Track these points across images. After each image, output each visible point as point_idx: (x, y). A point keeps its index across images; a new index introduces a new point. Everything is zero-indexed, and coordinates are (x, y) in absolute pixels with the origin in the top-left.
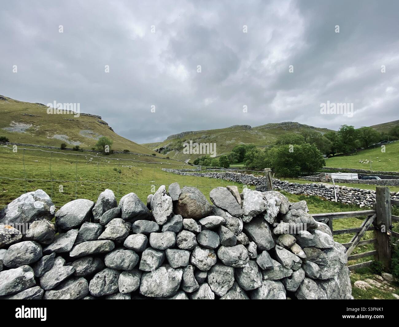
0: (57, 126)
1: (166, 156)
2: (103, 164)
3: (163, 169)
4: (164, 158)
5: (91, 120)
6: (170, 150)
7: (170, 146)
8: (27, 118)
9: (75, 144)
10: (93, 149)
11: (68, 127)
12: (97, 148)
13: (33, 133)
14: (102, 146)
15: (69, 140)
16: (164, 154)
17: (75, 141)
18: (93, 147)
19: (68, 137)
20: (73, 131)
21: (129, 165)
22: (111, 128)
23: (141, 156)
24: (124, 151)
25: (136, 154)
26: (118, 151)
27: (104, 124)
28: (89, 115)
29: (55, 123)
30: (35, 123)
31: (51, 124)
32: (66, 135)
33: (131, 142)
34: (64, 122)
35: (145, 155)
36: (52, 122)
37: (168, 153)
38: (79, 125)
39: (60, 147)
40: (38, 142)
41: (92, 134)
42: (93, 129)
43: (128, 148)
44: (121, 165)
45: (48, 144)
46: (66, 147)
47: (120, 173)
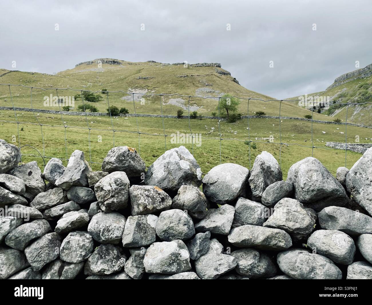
0: (171, 87)
1: (332, 118)
2: (228, 136)
3: (328, 143)
4: (330, 123)
5: (208, 71)
6: (341, 106)
7: (340, 97)
8: (141, 82)
9: (193, 109)
10: (214, 114)
11: (183, 87)
12: (218, 113)
13: (149, 100)
14: (225, 109)
15: (185, 105)
16: (329, 115)
17: (192, 105)
18: (214, 112)
19: (184, 101)
20: (189, 91)
21: (266, 137)
22: (235, 79)
23: (284, 121)
24: (257, 113)
25: (277, 118)
26: (247, 114)
27: (224, 74)
28: (206, 64)
29: (168, 84)
30: (149, 87)
31: (165, 86)
32: (181, 98)
33: (266, 97)
34: (178, 81)
35: (291, 118)
36: (166, 83)
37: (337, 111)
38: (194, 82)
39: (176, 115)
40: (155, 110)
41: (210, 92)
42: (212, 85)
43: (263, 109)
44: (253, 137)
45: (165, 112)
46: (182, 115)
47: (254, 148)
